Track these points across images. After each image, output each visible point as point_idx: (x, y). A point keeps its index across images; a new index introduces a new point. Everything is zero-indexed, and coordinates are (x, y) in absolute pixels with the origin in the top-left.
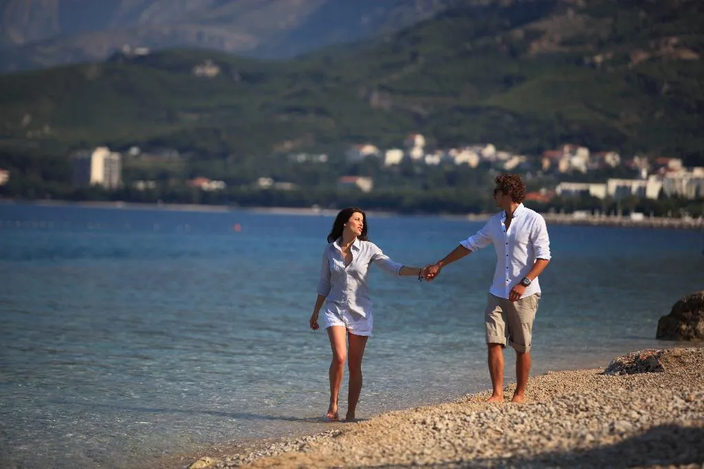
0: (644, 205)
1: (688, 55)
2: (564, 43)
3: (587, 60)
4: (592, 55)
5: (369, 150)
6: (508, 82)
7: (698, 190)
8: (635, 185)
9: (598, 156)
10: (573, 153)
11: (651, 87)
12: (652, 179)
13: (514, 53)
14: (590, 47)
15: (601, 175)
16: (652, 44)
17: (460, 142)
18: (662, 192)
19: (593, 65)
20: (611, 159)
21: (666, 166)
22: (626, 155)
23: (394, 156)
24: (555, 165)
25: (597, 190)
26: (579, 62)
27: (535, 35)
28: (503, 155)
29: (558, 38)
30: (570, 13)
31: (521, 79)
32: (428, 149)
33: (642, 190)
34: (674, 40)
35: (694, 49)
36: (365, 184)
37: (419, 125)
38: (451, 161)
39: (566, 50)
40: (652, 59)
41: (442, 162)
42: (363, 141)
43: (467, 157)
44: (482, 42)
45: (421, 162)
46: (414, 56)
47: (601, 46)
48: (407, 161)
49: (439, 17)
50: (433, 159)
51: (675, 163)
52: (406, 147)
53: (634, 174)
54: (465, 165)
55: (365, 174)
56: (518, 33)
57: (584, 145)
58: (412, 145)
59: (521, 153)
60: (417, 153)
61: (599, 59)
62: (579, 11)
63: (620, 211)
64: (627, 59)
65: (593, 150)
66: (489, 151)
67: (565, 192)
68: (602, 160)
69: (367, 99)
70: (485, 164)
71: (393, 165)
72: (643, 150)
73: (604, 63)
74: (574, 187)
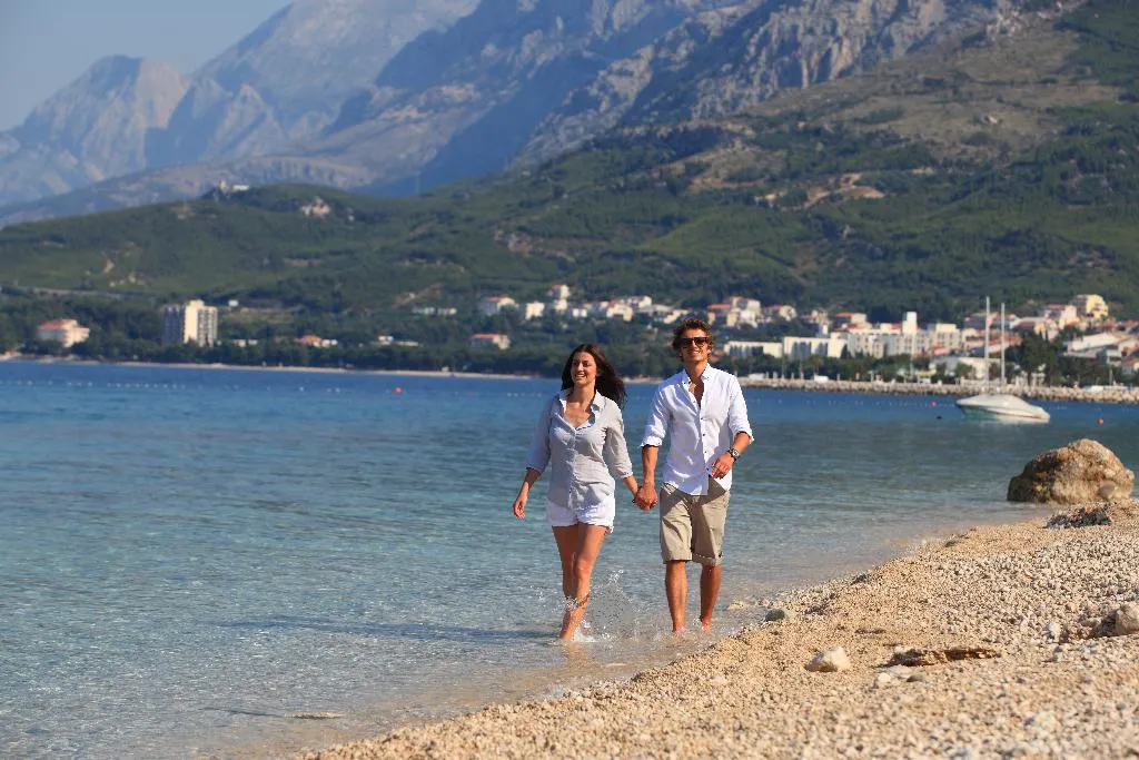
0: (831, 368)
1: (874, 194)
2: (731, 179)
3: (757, 199)
4: (762, 193)
5: (506, 301)
6: (668, 222)
7: (886, 348)
8: (815, 343)
9: (771, 310)
10: (743, 307)
11: (831, 230)
12: (835, 335)
13: (673, 189)
14: (761, 183)
15: (776, 331)
16: (831, 181)
17: (611, 293)
18: (845, 351)
19: (764, 204)
20: (787, 312)
21: (847, 320)
22: (803, 308)
23: (535, 309)
24: (722, 320)
25: (772, 349)
26: (748, 200)
27: (699, 170)
28: (661, 308)
29: (723, 172)
30: (738, 144)
31: (682, 221)
32: (575, 301)
33: (823, 348)
34: (856, 177)
35: (880, 188)
36: (501, 342)
37: (564, 272)
38: (602, 316)
39: (733, 186)
40: (832, 198)
41: (590, 316)
42: (499, 291)
43: (621, 309)
44: (637, 177)
45: (566, 316)
46: (558, 193)
47: (774, 182)
48: (550, 314)
49: (586, 147)
50: (580, 313)
51: (859, 318)
52: (548, 299)
53: (812, 330)
54: (618, 317)
55: (503, 332)
56: (679, 167)
57: (755, 297)
58: (556, 297)
59: (683, 307)
60: (562, 305)
61: (771, 197)
62: (748, 142)
63: (802, 375)
64: (804, 198)
65: (765, 303)
66: (646, 303)
67: (733, 350)
68: (776, 313)
69: (504, 244)
70: (641, 318)
71: (534, 318)
72: (823, 303)
73: (776, 201)
74: (744, 345)
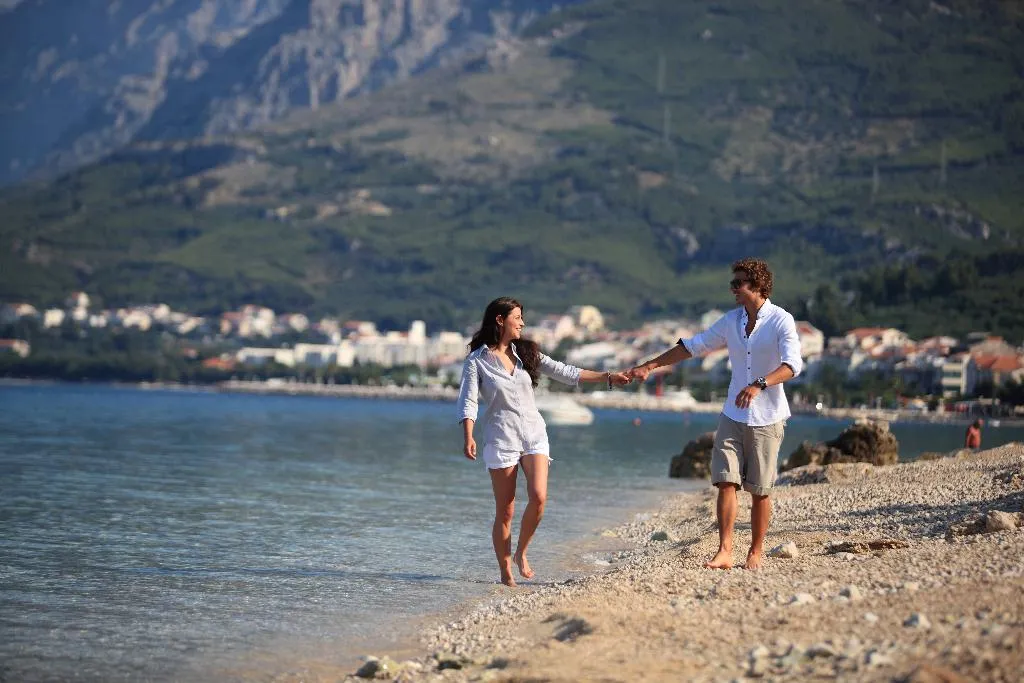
0: (345, 376)
1: (380, 210)
2: (245, 193)
3: (270, 213)
4: (275, 207)
5: (26, 309)
6: (182, 235)
7: (395, 356)
8: (326, 351)
9: (282, 319)
10: (255, 315)
11: (339, 244)
12: (345, 344)
13: (189, 202)
14: (272, 199)
15: (291, 339)
16: (340, 196)
17: (129, 302)
18: (356, 361)
19: (276, 218)
20: (298, 322)
21: (356, 330)
22: (314, 317)
23: (54, 317)
24: (235, 328)
25: (285, 357)
26: (260, 213)
27: (213, 184)
28: (177, 317)
29: (237, 187)
30: (251, 161)
31: (197, 233)
32: (93, 310)
33: (334, 357)
34: (364, 193)
35: (386, 203)
36: (21, 348)
37: (83, 282)
38: (119, 324)
39: (246, 201)
40: (342, 214)
41: (109, 325)
42: (19, 299)
43: (137, 318)
44: (153, 191)
45: (85, 325)
46: (77, 206)
47: (285, 197)
48: (69, 325)
49: (105, 162)
50: (98, 321)
51: (367, 328)
52: (67, 307)
53: (323, 339)
54: (135, 327)
55: (22, 338)
56: (193, 182)
57: (267, 306)
58: (76, 305)
59: (198, 314)
60: (80, 314)
61: (283, 212)
62: (261, 159)
63: (319, 379)
64: (313, 212)
65: (279, 312)
66: (162, 312)
67: (250, 359)
68: (287, 325)
69: (23, 253)
70: (157, 327)
71: (53, 327)
72: (332, 312)
73: (290, 216)
74: (259, 353)
